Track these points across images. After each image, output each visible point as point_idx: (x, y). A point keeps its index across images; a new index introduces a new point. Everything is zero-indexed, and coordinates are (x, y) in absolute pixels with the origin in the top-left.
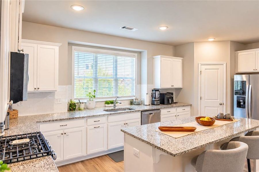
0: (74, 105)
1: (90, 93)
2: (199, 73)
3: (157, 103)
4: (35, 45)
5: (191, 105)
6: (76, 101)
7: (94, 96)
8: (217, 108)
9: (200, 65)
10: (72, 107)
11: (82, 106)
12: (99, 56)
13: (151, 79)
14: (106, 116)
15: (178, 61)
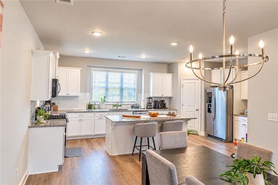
0: (91, 105)
1: (102, 98)
2: (182, 86)
3: (149, 107)
4: (67, 70)
5: (176, 110)
6: (92, 103)
7: (104, 101)
8: (194, 113)
9: (182, 80)
10: (90, 107)
11: (96, 106)
12: (110, 74)
13: (147, 90)
14: (108, 112)
15: (169, 76)
